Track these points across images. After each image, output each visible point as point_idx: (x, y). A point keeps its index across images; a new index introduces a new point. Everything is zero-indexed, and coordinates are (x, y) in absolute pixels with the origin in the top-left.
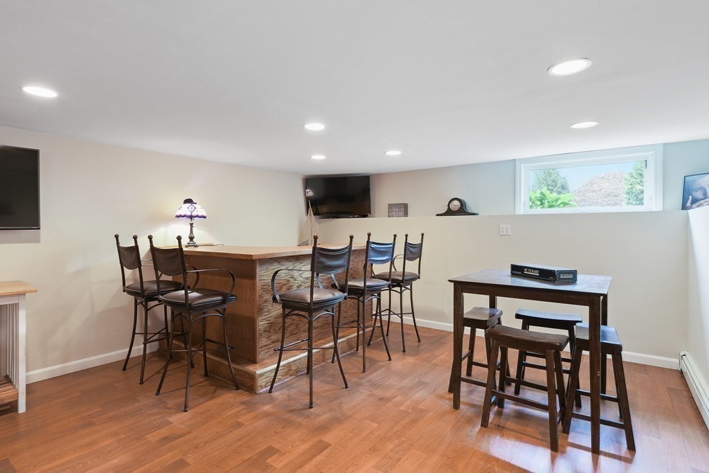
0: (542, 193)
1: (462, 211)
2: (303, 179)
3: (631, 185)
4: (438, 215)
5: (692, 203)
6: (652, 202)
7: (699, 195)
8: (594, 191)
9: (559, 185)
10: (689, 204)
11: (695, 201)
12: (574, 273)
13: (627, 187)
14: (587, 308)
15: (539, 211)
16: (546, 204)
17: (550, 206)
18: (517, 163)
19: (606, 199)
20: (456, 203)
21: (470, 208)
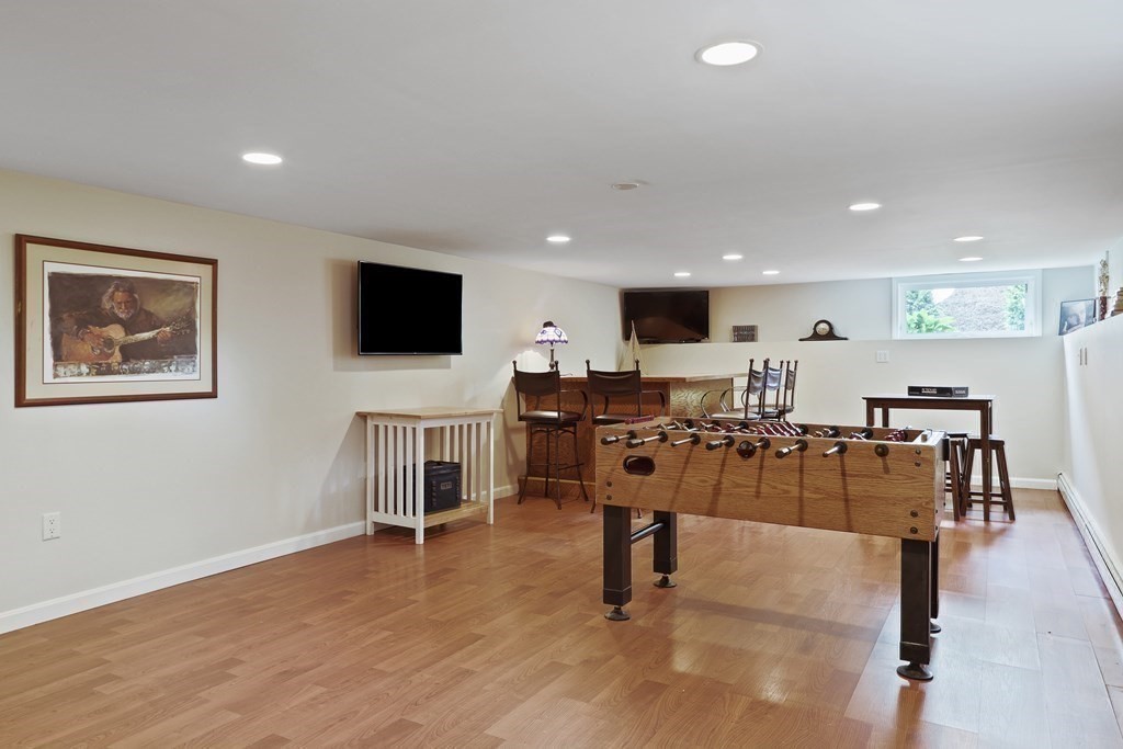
0: (919, 316)
1: (831, 335)
2: (620, 294)
3: (1016, 298)
4: (801, 340)
5: (1068, 329)
6: (1032, 329)
7: (1073, 320)
8: (966, 305)
9: (921, 297)
10: (1065, 329)
11: (1070, 327)
12: (966, 389)
13: (1010, 301)
14: (979, 412)
15: (915, 335)
16: (924, 328)
17: (929, 330)
18: (894, 282)
19: (982, 317)
20: (823, 326)
21: (838, 332)
